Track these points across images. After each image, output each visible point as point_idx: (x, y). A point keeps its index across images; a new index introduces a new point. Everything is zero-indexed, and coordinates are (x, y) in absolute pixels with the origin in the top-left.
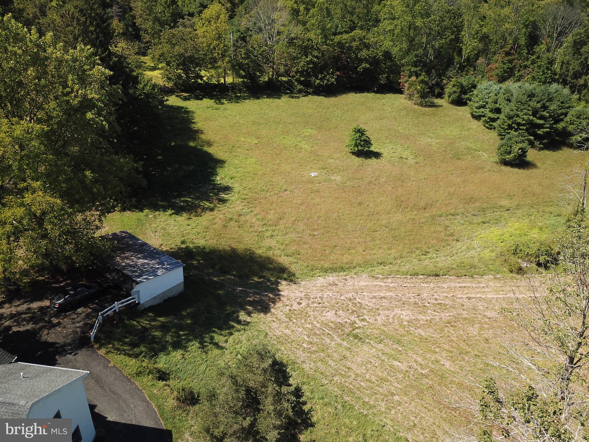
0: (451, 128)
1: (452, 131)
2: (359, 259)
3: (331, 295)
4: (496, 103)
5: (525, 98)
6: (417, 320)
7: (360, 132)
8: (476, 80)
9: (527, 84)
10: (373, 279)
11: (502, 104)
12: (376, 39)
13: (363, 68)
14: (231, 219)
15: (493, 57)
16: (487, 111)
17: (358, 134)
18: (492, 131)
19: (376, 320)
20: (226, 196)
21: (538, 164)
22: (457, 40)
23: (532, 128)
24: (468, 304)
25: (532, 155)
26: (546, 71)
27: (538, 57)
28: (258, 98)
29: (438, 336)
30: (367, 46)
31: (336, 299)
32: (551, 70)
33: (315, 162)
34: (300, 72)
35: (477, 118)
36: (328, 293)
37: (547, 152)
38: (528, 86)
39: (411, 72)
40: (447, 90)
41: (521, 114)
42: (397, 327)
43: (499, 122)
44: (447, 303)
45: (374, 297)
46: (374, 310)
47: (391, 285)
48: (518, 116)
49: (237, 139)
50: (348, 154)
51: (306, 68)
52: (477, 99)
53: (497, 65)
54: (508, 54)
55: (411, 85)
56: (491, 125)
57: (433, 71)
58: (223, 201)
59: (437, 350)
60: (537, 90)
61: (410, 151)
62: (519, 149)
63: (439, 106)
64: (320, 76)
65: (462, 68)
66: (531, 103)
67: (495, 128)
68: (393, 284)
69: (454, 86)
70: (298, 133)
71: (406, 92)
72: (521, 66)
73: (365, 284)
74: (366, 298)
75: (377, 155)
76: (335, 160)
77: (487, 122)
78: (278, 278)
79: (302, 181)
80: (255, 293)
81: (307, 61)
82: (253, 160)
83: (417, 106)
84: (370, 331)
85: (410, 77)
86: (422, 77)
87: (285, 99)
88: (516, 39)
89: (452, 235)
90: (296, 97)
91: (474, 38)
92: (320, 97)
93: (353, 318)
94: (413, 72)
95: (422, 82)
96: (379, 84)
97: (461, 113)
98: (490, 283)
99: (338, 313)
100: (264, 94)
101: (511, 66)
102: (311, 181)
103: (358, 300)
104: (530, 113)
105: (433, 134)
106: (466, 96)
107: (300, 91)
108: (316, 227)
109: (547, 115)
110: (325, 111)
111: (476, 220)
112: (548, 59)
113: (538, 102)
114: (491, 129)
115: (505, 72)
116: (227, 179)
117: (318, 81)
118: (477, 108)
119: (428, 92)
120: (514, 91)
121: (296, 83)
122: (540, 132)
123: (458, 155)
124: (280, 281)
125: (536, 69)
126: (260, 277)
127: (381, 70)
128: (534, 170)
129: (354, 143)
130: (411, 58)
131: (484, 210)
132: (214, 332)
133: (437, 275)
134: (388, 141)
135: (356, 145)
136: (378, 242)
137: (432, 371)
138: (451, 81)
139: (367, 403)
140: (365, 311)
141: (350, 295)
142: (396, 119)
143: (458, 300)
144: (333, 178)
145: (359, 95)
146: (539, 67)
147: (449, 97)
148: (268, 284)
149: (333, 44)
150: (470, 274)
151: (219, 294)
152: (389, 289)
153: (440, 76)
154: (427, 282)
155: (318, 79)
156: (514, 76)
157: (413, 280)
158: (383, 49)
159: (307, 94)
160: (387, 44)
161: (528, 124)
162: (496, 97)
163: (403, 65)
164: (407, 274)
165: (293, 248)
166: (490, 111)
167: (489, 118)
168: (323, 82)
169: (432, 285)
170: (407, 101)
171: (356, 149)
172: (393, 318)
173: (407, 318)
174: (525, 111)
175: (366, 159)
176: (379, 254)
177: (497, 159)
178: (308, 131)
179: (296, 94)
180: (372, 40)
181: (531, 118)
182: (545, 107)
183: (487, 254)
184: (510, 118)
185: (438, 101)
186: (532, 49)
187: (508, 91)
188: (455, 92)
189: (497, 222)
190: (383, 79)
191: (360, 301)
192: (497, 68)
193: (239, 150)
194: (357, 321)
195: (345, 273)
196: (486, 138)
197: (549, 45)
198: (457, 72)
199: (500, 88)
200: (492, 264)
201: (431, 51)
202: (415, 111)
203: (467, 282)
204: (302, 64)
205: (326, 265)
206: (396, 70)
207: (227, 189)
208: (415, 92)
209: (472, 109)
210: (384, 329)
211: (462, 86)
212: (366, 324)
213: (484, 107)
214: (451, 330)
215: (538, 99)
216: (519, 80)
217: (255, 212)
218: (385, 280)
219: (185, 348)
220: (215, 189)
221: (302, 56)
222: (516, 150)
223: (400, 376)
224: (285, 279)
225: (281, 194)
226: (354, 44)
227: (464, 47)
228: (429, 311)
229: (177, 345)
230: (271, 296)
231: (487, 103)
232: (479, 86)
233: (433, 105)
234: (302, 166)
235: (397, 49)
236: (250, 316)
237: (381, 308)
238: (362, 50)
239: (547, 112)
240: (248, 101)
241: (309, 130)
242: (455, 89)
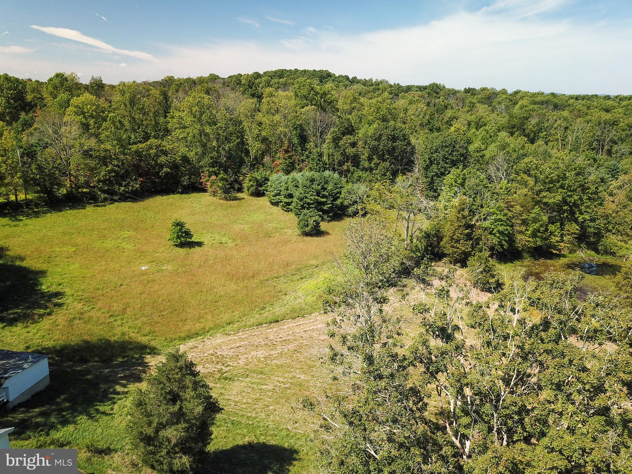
0: (257, 215)
1: (259, 217)
2: (210, 324)
3: (195, 355)
4: (288, 190)
5: (308, 183)
6: (270, 355)
7: (179, 225)
8: (267, 174)
9: (307, 173)
10: (227, 336)
11: (292, 190)
12: (172, 146)
13: (164, 172)
14: (74, 318)
15: (275, 155)
16: (282, 198)
17: (179, 227)
18: (290, 213)
19: (238, 363)
20: (59, 301)
21: (330, 232)
22: (243, 143)
23: (319, 205)
24: (305, 335)
25: (324, 226)
26: (318, 162)
27: (310, 153)
28: (61, 211)
29: (290, 361)
30: (165, 153)
31: (200, 357)
32: (322, 161)
33: (142, 257)
34: (102, 181)
35: (276, 204)
36: (192, 354)
37: (334, 223)
38: (308, 174)
39: (209, 172)
40: (245, 185)
41: (308, 196)
42: (257, 364)
43: (293, 204)
44: (290, 338)
45: (232, 348)
46: (235, 357)
47: (243, 337)
48: (306, 197)
49: (51, 250)
50: (172, 247)
51: (108, 177)
52: (272, 189)
53: (280, 161)
54: (287, 151)
55: (213, 183)
56: (288, 208)
57: (229, 170)
58: (60, 305)
59: (292, 370)
60: (316, 176)
61: (227, 237)
62: (314, 221)
63: (242, 199)
64: (124, 183)
65: (253, 166)
66: (314, 186)
67: (291, 210)
68: (244, 336)
69: (250, 181)
70: (117, 236)
71: (210, 190)
72: (299, 161)
73: (221, 341)
74: (225, 350)
75: (200, 244)
76: (162, 253)
77: (285, 207)
78: (142, 354)
79: (135, 275)
80: (123, 371)
81: (108, 170)
82: (77, 265)
83: (222, 201)
84: (236, 371)
85: (209, 177)
86: (222, 175)
87: (90, 209)
88: (290, 140)
89: (280, 292)
90: (102, 206)
91: (257, 141)
92: (127, 203)
93: (219, 367)
94: (212, 171)
95: (222, 179)
96: (182, 185)
97: (261, 202)
98: (318, 318)
99: (205, 366)
100: (67, 206)
101: (291, 161)
102: (143, 274)
103: (219, 353)
104: (315, 194)
105: (243, 221)
106: (262, 188)
107: (105, 199)
108: (162, 308)
109: (327, 194)
110: (136, 214)
111: (295, 278)
112: (318, 153)
113: (318, 185)
114: (288, 211)
115: (288, 166)
116: (54, 286)
117: (122, 188)
118: (274, 196)
119: (229, 188)
120: (299, 179)
121: (99, 193)
122: (325, 208)
123: (268, 234)
124: (144, 356)
125: (311, 162)
126: (124, 357)
127: (183, 173)
128: (328, 236)
129: (176, 235)
130: (207, 160)
131: (299, 270)
132: (97, 405)
133: (277, 321)
134: (205, 231)
135: (178, 237)
136: (222, 309)
137: (292, 384)
138: (246, 177)
139: (250, 417)
140: (227, 360)
141: (211, 352)
142: (207, 213)
143: (297, 335)
144: (165, 268)
145: (165, 197)
146: (313, 159)
147: (248, 190)
148: (134, 360)
149: (130, 153)
150: (301, 315)
151: (88, 379)
152: (241, 340)
153: (235, 173)
154: (271, 328)
155: (122, 186)
156: (296, 169)
157: (260, 329)
158: (180, 155)
159: (113, 201)
160: (183, 150)
161: (316, 202)
162: (286, 185)
163: (202, 167)
164: (253, 326)
165: (147, 329)
166: (284, 197)
167: (285, 203)
168: (128, 189)
169: (275, 329)
170: (212, 197)
171: (179, 241)
172: (252, 358)
173: (263, 356)
174: (311, 193)
175: (190, 248)
176: (226, 317)
177: (299, 232)
178: (126, 234)
179: (101, 202)
180: (168, 146)
181: (316, 197)
182: (324, 189)
183: (310, 299)
184: (301, 200)
185: (240, 195)
186: (304, 146)
187: (294, 180)
188: (252, 186)
189: (311, 276)
190: (185, 181)
191: (221, 353)
192: (281, 164)
193: (57, 259)
194: (223, 368)
195: (201, 337)
196: (287, 219)
197: (316, 142)
198: (250, 169)
199: (288, 179)
200: (316, 305)
201: (223, 153)
202: (222, 205)
203: (301, 321)
204: (103, 173)
205: (182, 335)
206: (196, 172)
207: (58, 294)
208: (218, 189)
209: (269, 197)
210: (247, 367)
211: (257, 181)
212: (231, 368)
213: (279, 194)
214: (298, 355)
215: (317, 182)
216: (300, 171)
217: (98, 308)
218: (237, 335)
219: (75, 423)
220: (45, 297)
221: (101, 166)
222: (312, 222)
223: (270, 394)
224: (149, 354)
225: (118, 289)
226: (152, 152)
227: (250, 148)
228: (278, 347)
229: (65, 422)
230: (140, 368)
231: (281, 191)
232: (270, 178)
233: (236, 199)
234: (129, 263)
235: (193, 153)
236: (126, 387)
237: (240, 354)
238: (160, 156)
239: (327, 192)
240: (49, 215)
241: (126, 232)
242: (251, 183)
